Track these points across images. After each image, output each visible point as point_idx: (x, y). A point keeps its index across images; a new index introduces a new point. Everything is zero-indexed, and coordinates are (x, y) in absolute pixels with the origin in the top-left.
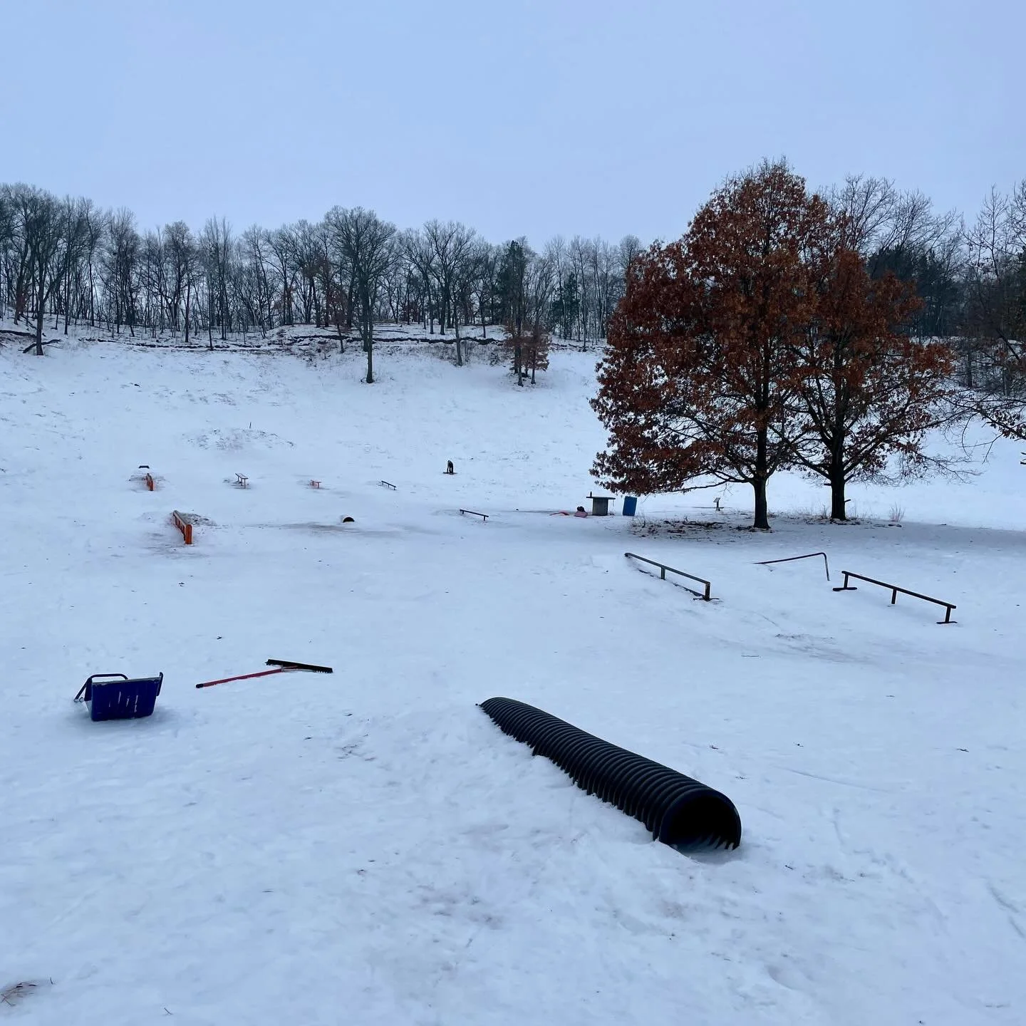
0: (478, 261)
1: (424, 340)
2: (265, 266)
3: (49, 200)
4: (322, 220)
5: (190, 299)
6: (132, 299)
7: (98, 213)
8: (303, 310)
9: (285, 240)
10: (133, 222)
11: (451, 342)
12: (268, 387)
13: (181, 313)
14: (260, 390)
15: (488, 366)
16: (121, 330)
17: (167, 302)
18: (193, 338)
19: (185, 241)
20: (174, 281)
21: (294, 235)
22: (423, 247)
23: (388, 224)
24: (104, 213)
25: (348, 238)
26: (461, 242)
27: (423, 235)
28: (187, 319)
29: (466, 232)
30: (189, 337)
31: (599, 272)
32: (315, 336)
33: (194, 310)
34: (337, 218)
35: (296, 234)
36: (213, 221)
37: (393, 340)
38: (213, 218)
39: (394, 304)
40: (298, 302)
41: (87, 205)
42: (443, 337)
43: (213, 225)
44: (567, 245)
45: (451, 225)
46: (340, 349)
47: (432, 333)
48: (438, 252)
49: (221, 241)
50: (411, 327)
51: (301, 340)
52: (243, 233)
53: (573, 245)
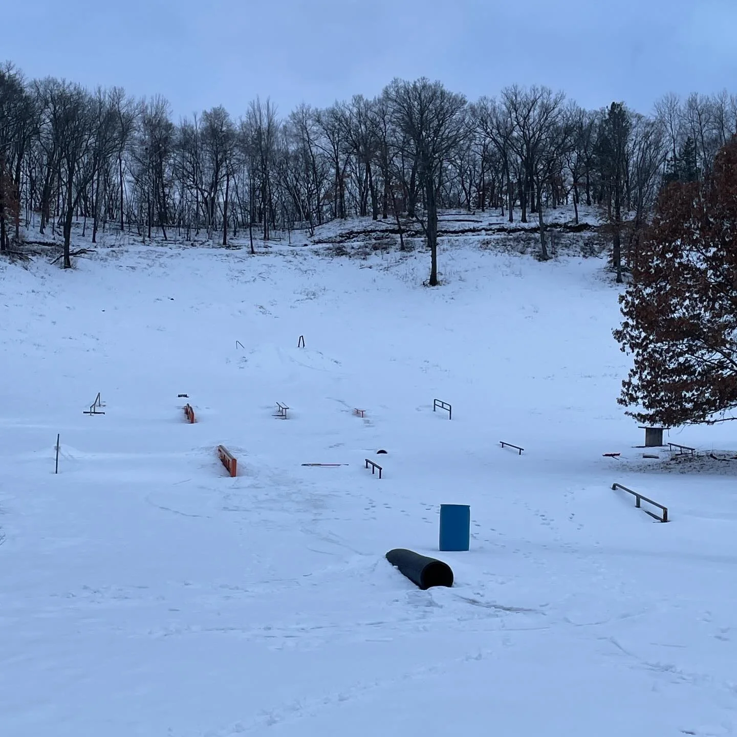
0: (568, 130)
1: (501, 230)
2: (314, 149)
3: (79, 93)
4: (379, 94)
5: (230, 193)
6: (165, 195)
7: (130, 103)
8: (358, 198)
9: (337, 119)
10: (168, 111)
11: (534, 230)
12: (314, 294)
13: (219, 209)
14: (306, 299)
15: (581, 259)
16: (153, 235)
17: (203, 196)
18: (232, 239)
19: (224, 129)
20: (212, 172)
21: (348, 113)
22: (501, 119)
23: (457, 96)
24: (137, 101)
25: (410, 114)
26: (546, 109)
27: (501, 104)
28: (225, 216)
29: (553, 97)
30: (228, 238)
31: (727, 135)
32: (372, 231)
33: (233, 204)
34: (397, 92)
35: (350, 110)
36: (256, 104)
37: (463, 232)
38: (256, 101)
39: (467, 185)
40: (352, 188)
41: (117, 96)
42: (526, 225)
43: (256, 107)
44: (682, 105)
45: (534, 90)
46: (398, 246)
47: (511, 220)
48: (518, 123)
49: (265, 125)
50: (485, 215)
51: (354, 237)
52: (290, 114)
53: (691, 106)
